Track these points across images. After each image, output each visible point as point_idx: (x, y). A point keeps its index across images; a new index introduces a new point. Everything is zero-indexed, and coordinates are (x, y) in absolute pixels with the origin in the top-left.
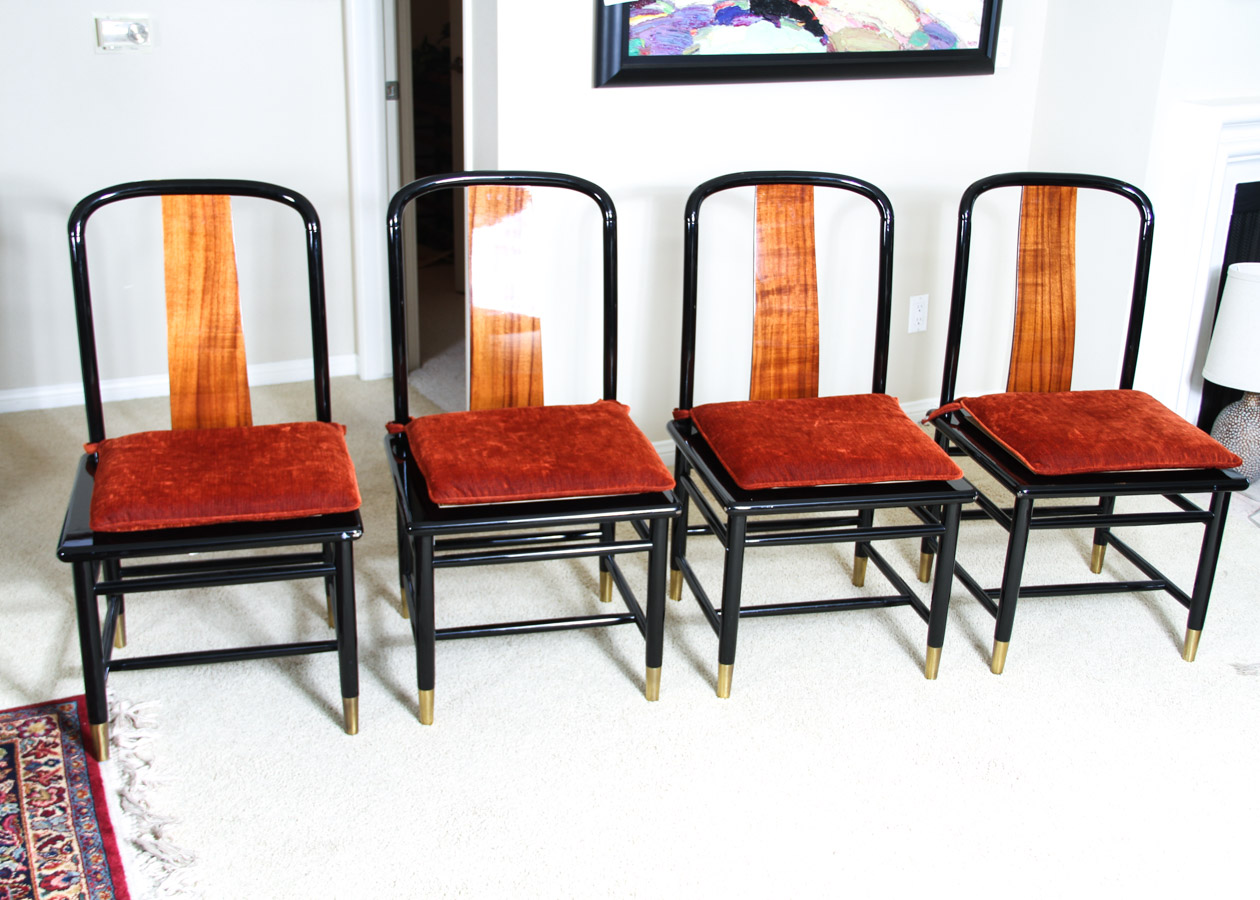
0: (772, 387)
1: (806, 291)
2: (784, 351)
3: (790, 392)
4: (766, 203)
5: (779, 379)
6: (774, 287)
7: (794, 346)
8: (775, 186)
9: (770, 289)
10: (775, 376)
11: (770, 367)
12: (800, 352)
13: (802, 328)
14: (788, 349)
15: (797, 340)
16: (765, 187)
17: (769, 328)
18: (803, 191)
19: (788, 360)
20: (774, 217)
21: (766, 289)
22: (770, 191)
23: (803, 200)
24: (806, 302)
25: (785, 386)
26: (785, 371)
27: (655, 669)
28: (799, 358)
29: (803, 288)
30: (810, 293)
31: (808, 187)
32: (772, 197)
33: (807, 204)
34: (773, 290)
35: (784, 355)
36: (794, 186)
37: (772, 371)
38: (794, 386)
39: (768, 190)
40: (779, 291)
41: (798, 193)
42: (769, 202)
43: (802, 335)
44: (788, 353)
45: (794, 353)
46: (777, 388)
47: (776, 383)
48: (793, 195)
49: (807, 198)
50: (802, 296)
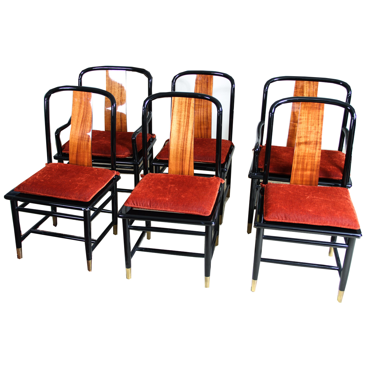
0: (299, 179)
1: (317, 144)
2: (305, 166)
3: (306, 181)
4: (304, 109)
5: (302, 176)
6: (304, 141)
7: (309, 163)
8: (309, 103)
9: (302, 142)
11: (299, 171)
12: (311, 167)
13: (313, 158)
14: (307, 165)
15: (311, 162)
16: (304, 103)
17: (300, 156)
18: (320, 105)
19: (306, 169)
20: (307, 114)
21: (300, 142)
22: (306, 104)
23: (319, 109)
24: (316, 148)
25: (305, 179)
26: (305, 173)
28: (311, 169)
29: (315, 143)
30: (318, 145)
31: (322, 104)
32: (307, 107)
33: (321, 111)
34: (303, 142)
35: (305, 167)
36: (316, 103)
37: (300, 173)
38: (308, 179)
39: (305, 104)
40: (306, 143)
41: (318, 106)
42: (305, 109)
43: (313, 161)
44: (306, 167)
45: (309, 167)
46: (301, 179)
47: (301, 177)
48: (315, 107)
49: (321, 108)
50: (315, 146)
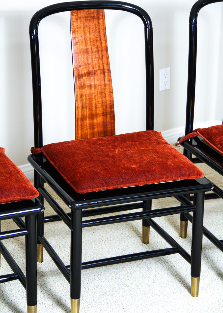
0: (88, 131)
1: (104, 73)
2: (94, 109)
3: (99, 133)
4: (77, 21)
5: (92, 126)
6: (85, 72)
7: (100, 105)
8: (82, 11)
9: (83, 73)
10: (90, 124)
11: (86, 119)
12: (103, 109)
13: (104, 95)
14: (96, 108)
15: (101, 102)
16: (76, 11)
17: (85, 96)
18: (98, 13)
19: (96, 114)
20: (82, 29)
21: (81, 73)
22: (79, 14)
23: (98, 19)
24: (104, 80)
25: (96, 130)
26: (95, 121)
27: (33, 307)
28: (103, 113)
29: (102, 71)
30: (107, 74)
31: (101, 10)
32: (80, 18)
33: (101, 21)
34: (85, 74)
35: (94, 112)
36: (92, 10)
37: (88, 122)
38: (101, 129)
39: (77, 13)
40: (89, 74)
41: (95, 14)
42: (79, 21)
43: (104, 99)
44: (96, 110)
45: (100, 110)
46: (92, 131)
47: (90, 128)
48: (93, 15)
49: (101, 17)
50: (102, 76)
